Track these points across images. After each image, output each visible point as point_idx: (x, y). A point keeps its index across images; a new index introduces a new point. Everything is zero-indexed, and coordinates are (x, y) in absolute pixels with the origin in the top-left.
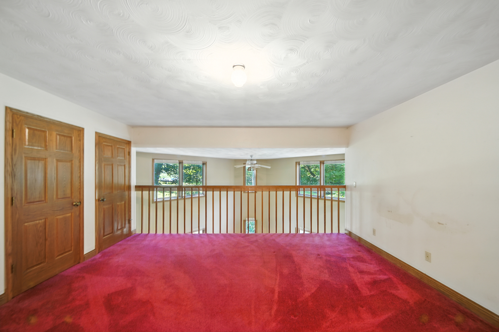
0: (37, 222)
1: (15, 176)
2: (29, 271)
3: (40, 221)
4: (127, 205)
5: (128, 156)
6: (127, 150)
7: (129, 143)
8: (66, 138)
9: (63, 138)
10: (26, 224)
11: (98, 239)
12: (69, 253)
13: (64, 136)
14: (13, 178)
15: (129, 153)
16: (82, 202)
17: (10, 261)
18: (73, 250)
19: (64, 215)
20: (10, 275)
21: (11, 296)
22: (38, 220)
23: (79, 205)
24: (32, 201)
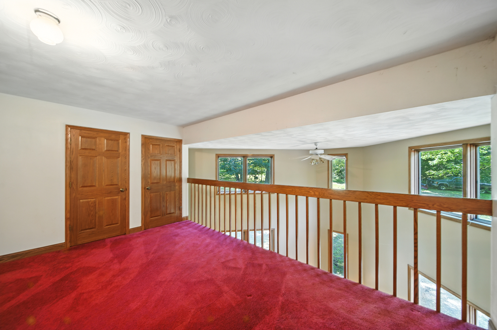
0: (90, 200)
1: (72, 168)
2: (83, 231)
3: (92, 200)
4: (177, 195)
5: (178, 153)
6: (178, 147)
7: (180, 142)
8: (113, 142)
9: (110, 142)
10: (81, 201)
11: (143, 219)
12: (116, 225)
13: (111, 140)
14: (71, 170)
15: (180, 150)
16: (127, 189)
17: (68, 223)
18: (119, 223)
19: (112, 197)
20: (69, 232)
21: (69, 245)
22: (90, 199)
23: (125, 191)
24: (85, 185)
